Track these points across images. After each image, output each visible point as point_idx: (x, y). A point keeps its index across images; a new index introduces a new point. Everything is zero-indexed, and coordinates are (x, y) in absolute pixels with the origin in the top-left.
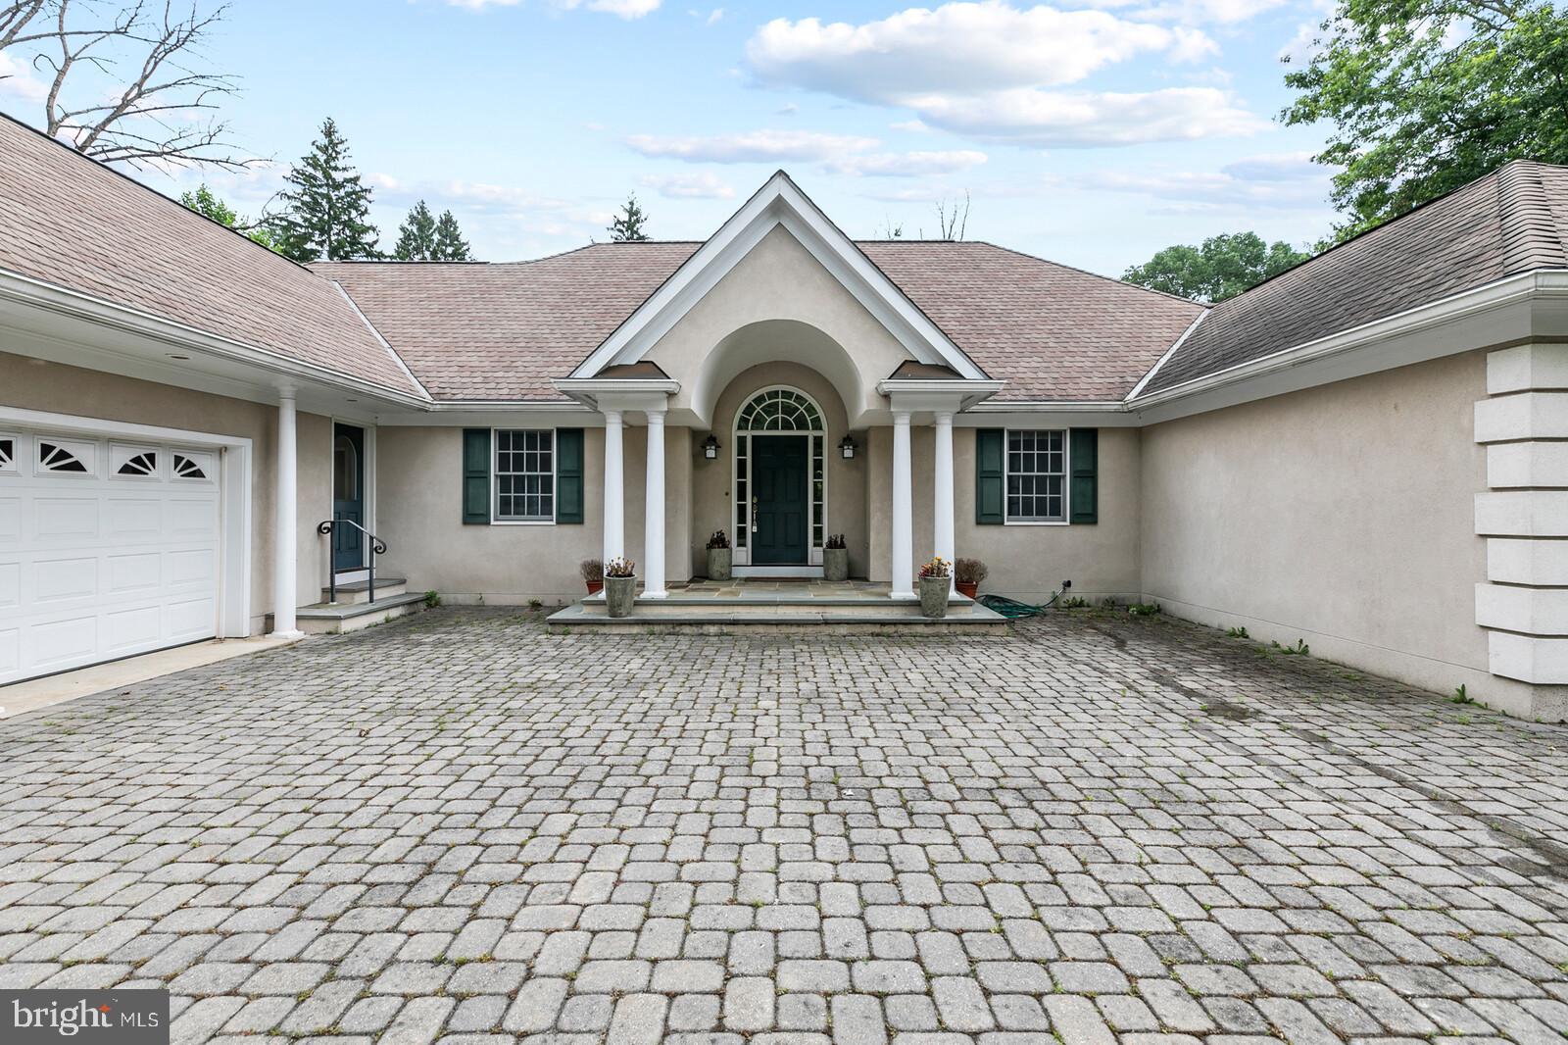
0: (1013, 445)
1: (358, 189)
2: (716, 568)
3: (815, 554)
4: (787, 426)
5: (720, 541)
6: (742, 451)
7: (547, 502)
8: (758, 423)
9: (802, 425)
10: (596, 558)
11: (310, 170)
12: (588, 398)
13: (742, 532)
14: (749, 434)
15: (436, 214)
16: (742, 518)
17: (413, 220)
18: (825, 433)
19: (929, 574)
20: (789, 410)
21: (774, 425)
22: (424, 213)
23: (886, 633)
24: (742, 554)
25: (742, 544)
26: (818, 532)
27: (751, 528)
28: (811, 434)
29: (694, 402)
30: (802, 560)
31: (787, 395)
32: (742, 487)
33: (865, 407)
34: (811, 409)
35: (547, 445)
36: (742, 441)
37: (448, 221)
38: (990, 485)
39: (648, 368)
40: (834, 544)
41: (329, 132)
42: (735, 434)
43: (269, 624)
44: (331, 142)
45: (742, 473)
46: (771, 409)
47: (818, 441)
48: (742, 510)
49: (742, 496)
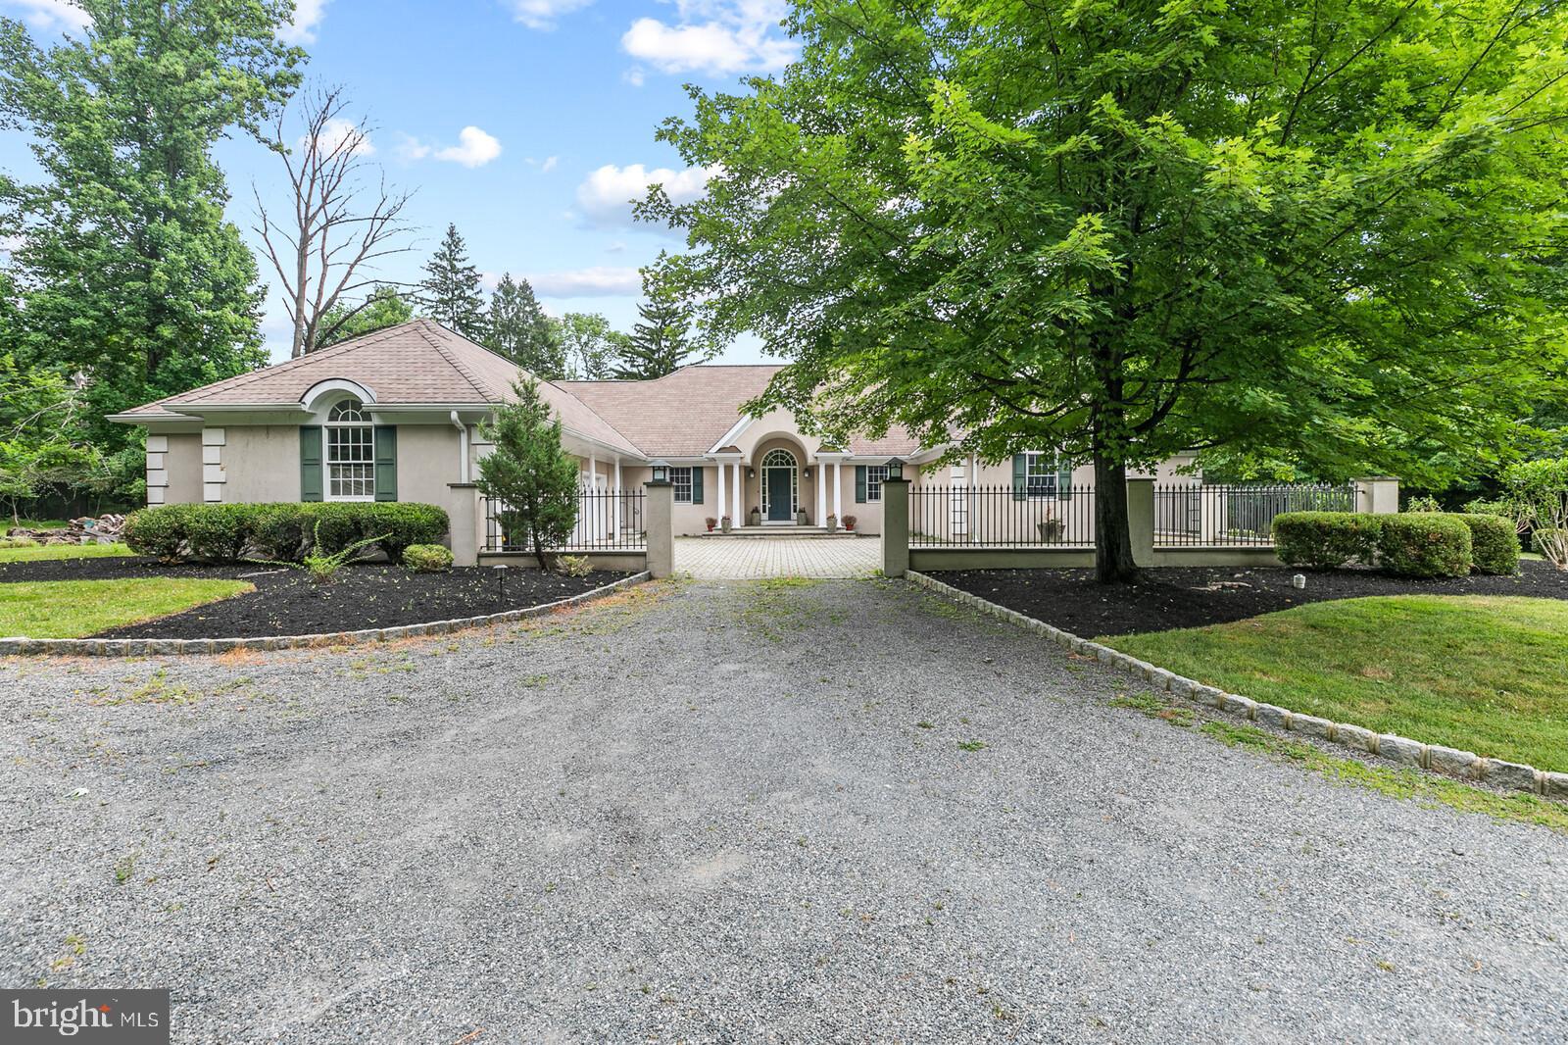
0: (870, 472)
1: (472, 274)
2: (755, 521)
3: (794, 516)
4: (782, 464)
5: (756, 510)
6: (764, 475)
7: (689, 495)
8: (771, 463)
9: (788, 463)
10: (714, 517)
11: (438, 261)
12: (714, 459)
13: (764, 507)
14: (767, 468)
15: (517, 282)
16: (764, 502)
17: (501, 287)
18: (797, 467)
19: (831, 518)
20: (783, 458)
21: (777, 464)
22: (509, 283)
23: (814, 537)
24: (765, 516)
25: (764, 511)
26: (795, 507)
27: (768, 506)
28: (792, 467)
29: (748, 461)
30: (789, 518)
31: (782, 452)
32: (764, 489)
33: (811, 461)
34: (792, 458)
35: (689, 473)
36: (764, 470)
37: (525, 287)
38: (861, 488)
39: (734, 449)
40: (801, 511)
41: (451, 234)
42: (761, 467)
43: (612, 536)
44: (454, 241)
45: (764, 484)
46: (776, 457)
47: (795, 470)
48: (764, 498)
49: (764, 493)
